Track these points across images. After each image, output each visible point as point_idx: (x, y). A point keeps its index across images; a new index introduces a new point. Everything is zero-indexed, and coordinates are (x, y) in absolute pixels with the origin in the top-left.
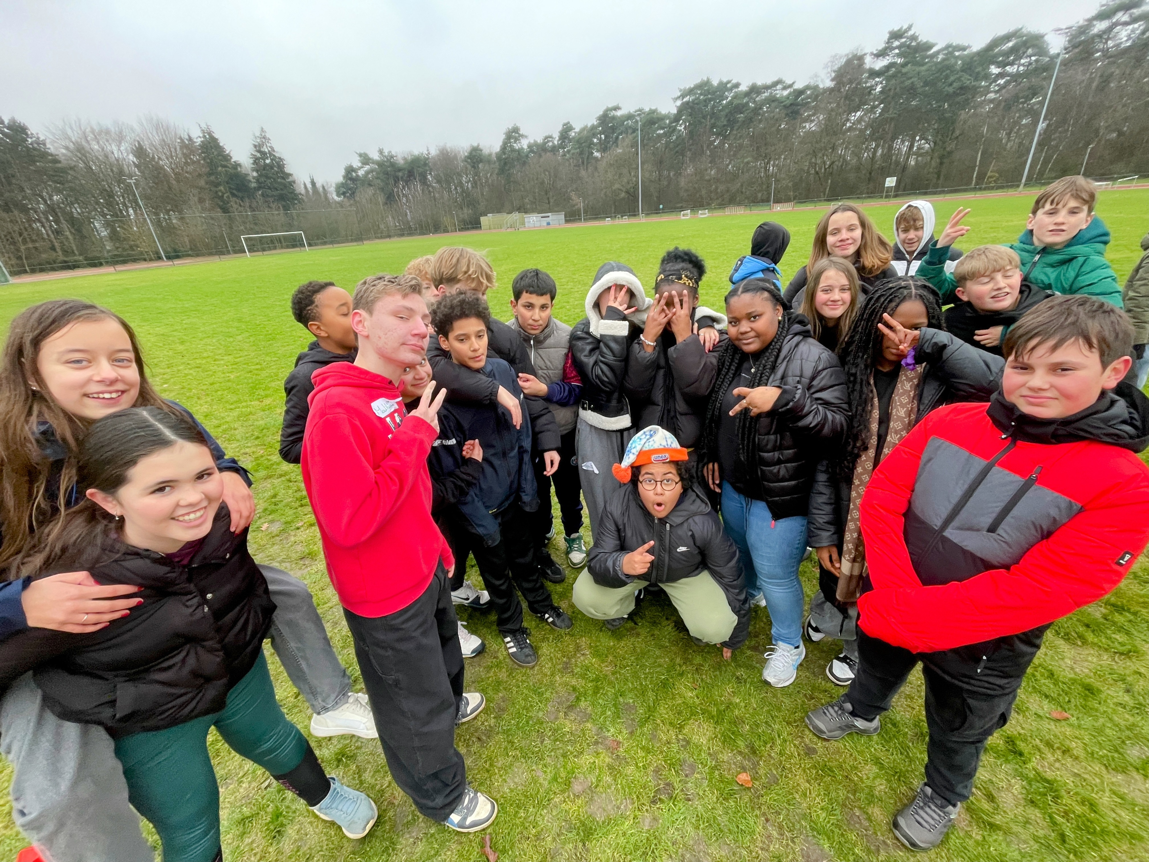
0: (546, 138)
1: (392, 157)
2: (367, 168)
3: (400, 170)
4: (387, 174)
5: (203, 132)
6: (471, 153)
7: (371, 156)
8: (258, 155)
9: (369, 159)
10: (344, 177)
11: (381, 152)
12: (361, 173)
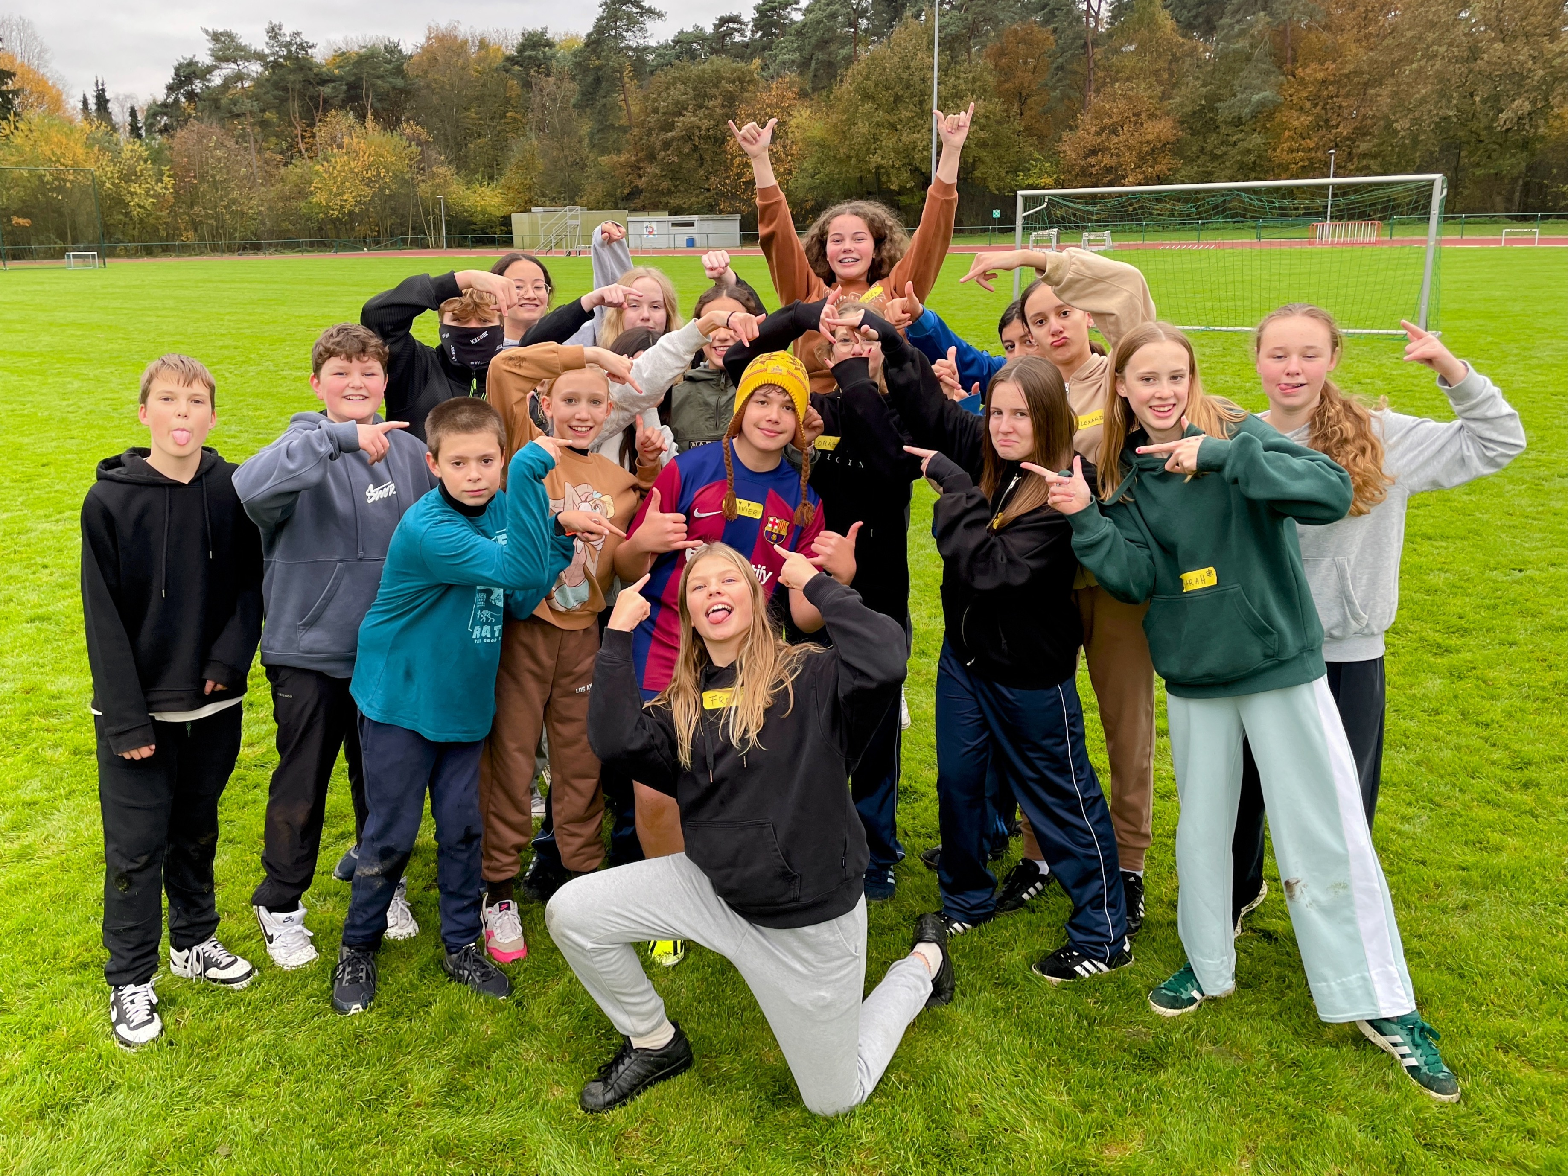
0: (724, 21)
1: (302, 46)
2: (229, 69)
3: (323, 82)
4: (285, 89)
6: (522, 48)
7: (244, 42)
9: (240, 48)
10: (171, 88)
11: (274, 32)
12: (216, 80)
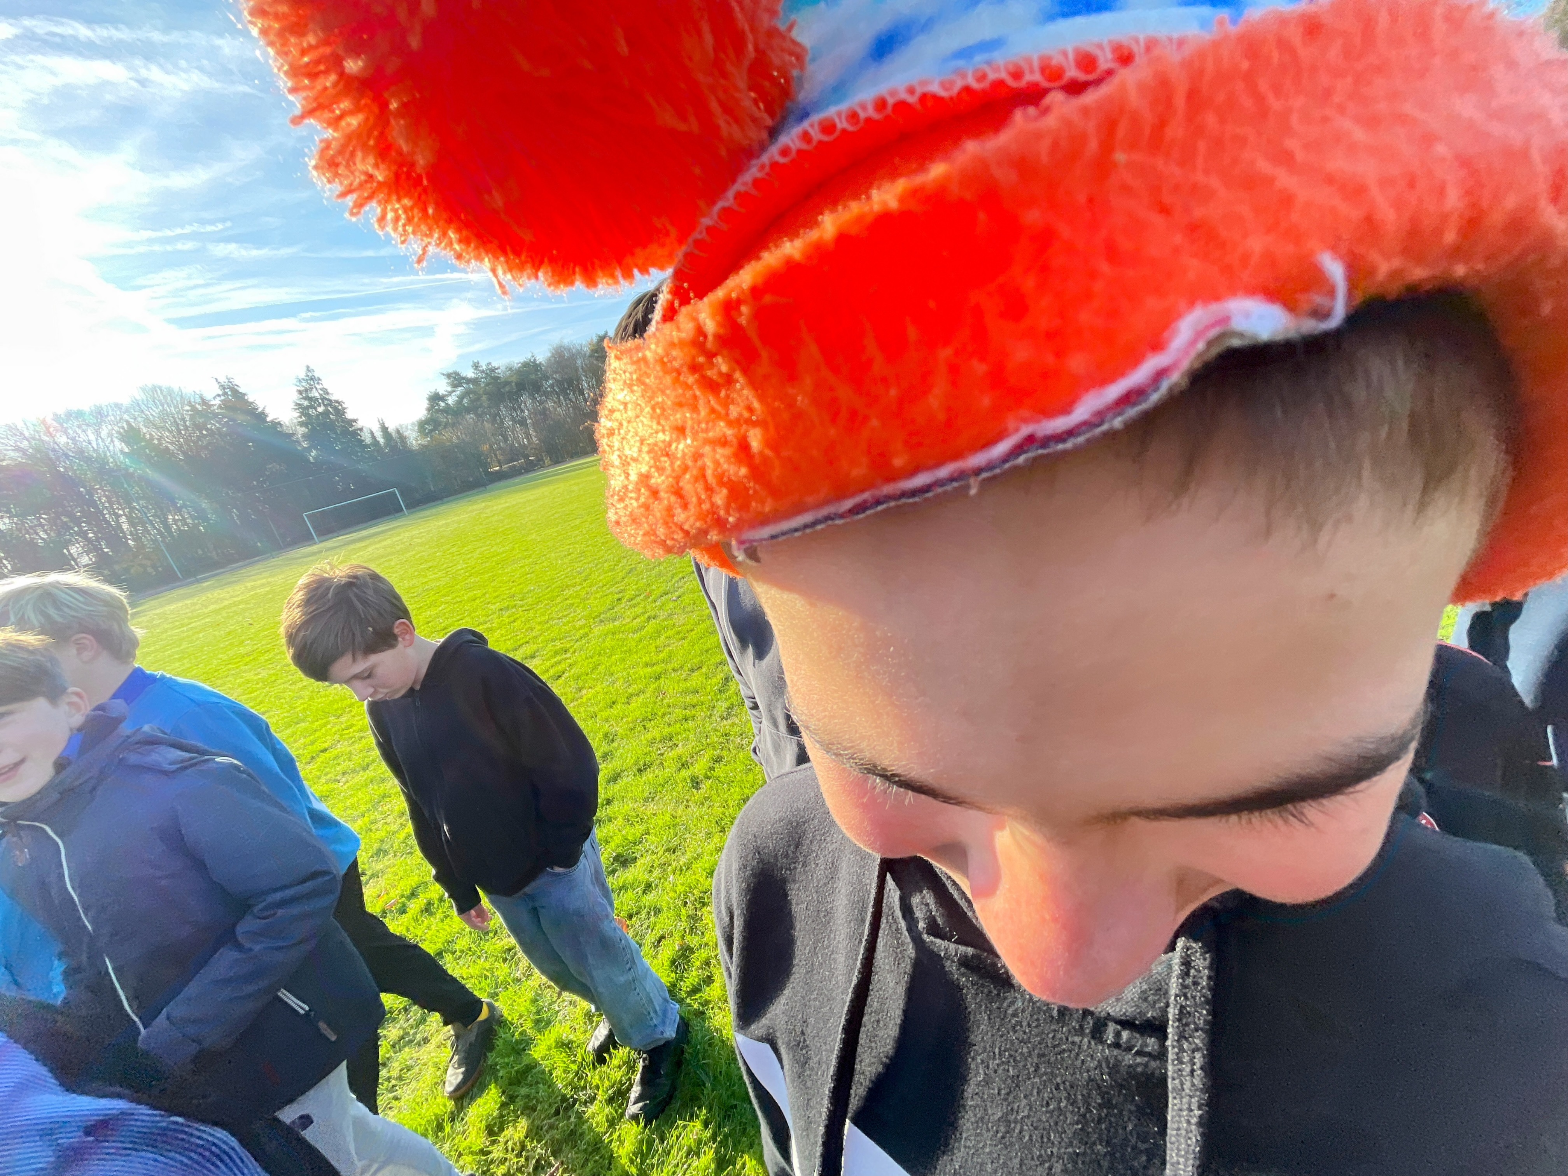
5: (223, 387)
8: (306, 403)
